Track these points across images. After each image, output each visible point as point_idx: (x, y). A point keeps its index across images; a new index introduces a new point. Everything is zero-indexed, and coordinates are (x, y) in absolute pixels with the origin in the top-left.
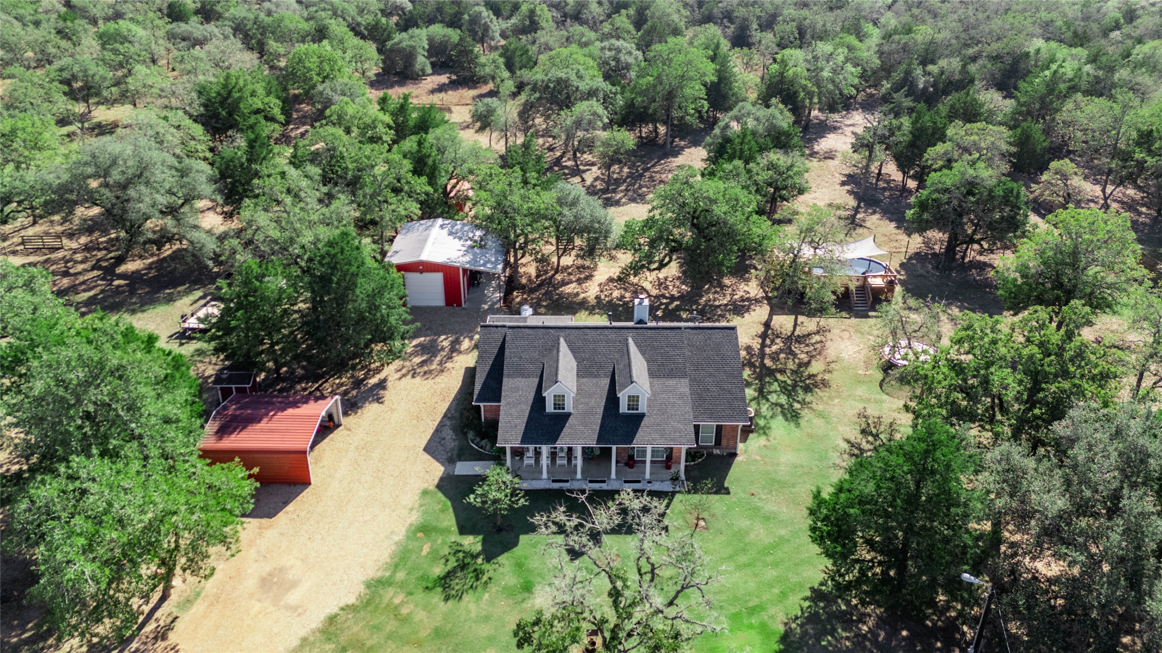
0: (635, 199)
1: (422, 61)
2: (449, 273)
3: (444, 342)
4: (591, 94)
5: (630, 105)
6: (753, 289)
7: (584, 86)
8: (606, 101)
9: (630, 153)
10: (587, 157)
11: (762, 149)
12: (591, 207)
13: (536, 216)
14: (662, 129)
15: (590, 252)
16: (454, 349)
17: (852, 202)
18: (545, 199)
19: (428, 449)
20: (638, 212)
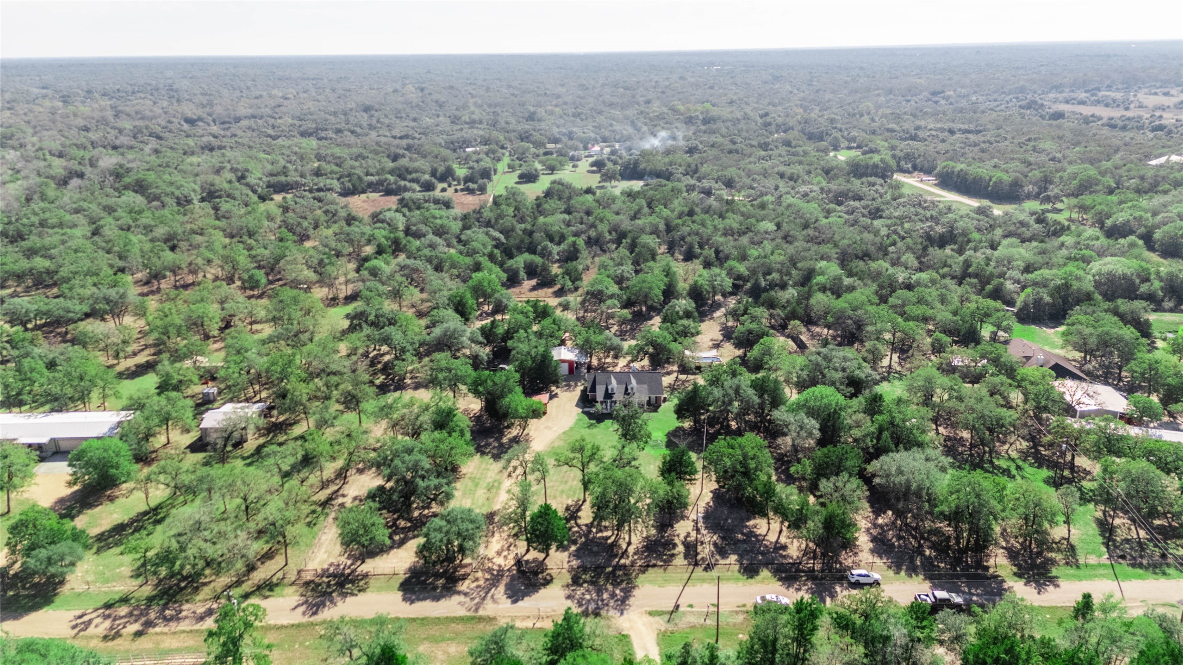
0: (633, 339)
1: (522, 274)
2: (570, 363)
3: (572, 383)
4: (611, 296)
5: (629, 299)
6: (675, 368)
7: (609, 293)
8: (619, 297)
9: (630, 320)
10: (611, 321)
11: (681, 318)
12: (616, 341)
13: (598, 343)
14: (644, 309)
15: (616, 357)
16: (576, 385)
17: (721, 338)
18: (600, 338)
19: (577, 405)
20: (633, 343)
